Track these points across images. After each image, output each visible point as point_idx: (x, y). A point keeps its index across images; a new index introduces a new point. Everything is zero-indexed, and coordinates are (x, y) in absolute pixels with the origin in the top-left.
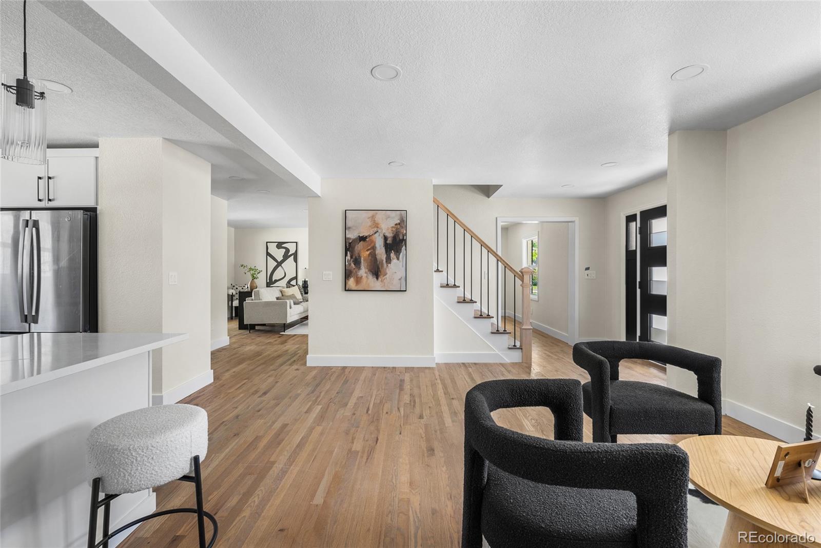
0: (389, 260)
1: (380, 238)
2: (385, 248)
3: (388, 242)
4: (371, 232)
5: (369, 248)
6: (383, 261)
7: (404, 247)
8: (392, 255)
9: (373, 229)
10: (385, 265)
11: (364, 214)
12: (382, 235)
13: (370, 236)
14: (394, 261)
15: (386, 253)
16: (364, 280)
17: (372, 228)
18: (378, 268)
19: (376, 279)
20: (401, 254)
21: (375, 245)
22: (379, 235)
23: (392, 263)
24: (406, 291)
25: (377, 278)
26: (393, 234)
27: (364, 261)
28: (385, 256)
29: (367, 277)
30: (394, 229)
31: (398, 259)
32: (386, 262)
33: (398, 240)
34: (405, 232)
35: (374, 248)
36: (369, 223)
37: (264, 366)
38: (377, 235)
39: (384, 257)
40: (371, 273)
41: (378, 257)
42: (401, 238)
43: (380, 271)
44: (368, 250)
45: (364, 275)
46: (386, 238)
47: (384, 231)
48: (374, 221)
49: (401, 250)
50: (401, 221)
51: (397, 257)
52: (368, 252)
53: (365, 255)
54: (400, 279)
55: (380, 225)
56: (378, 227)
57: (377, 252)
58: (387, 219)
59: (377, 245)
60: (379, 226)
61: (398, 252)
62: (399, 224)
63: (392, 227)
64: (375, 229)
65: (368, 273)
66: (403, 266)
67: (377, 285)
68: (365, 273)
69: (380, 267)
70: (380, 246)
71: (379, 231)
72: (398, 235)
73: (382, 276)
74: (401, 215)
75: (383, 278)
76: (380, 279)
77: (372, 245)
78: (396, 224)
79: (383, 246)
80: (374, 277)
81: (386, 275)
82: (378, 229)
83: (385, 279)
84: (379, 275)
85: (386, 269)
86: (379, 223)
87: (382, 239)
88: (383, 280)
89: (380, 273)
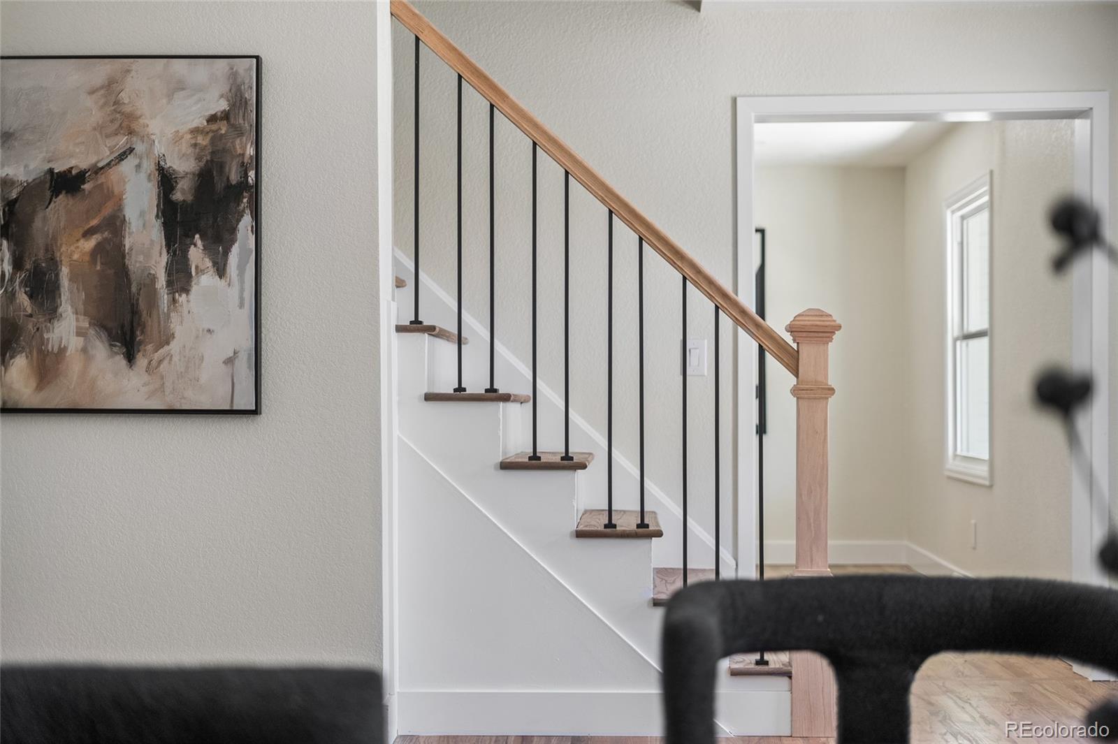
0: (180, 277)
1: (143, 176)
2: (165, 224)
3: (178, 196)
4: (104, 155)
5: (94, 222)
6: (153, 279)
7: (246, 221)
8: (197, 254)
9: (110, 142)
10: (164, 297)
11: (75, 77)
12: (149, 166)
13: (97, 170)
14: (206, 281)
15: (168, 246)
16: (74, 365)
17: (107, 136)
18: (135, 312)
19: (124, 362)
20: (235, 249)
21: (120, 208)
22: (138, 167)
23: (195, 289)
24: (256, 412)
25: (130, 358)
26: (199, 158)
27: (73, 278)
28: (165, 258)
29: (84, 350)
30: (203, 141)
31: (221, 271)
32: (170, 283)
33: (220, 186)
34: (250, 151)
35: (115, 224)
36: (93, 112)
38: (128, 165)
39: (159, 263)
40: (104, 335)
41: (135, 263)
42: (234, 177)
43: (143, 327)
44: (88, 234)
45: (74, 343)
46: (166, 180)
47: (159, 149)
48: (118, 102)
49: (233, 230)
50: (233, 106)
51: (215, 264)
52: (89, 244)
53: (76, 257)
54: (229, 361)
55: (141, 121)
56: (131, 132)
57: (128, 243)
58: (170, 96)
59: (131, 212)
60: (134, 126)
61: (219, 242)
62: (226, 116)
63: (196, 131)
64: (122, 141)
65: (92, 332)
66: (241, 305)
67: (130, 386)
68: (79, 334)
69: (142, 305)
70: (142, 214)
71: (140, 148)
72: (221, 166)
73: (150, 347)
74: (233, 75)
75: (157, 356)
76: (141, 362)
77: (107, 210)
78: (212, 119)
79: (157, 216)
80: (116, 353)
81: (168, 343)
82: (134, 139)
83: (166, 362)
84: (141, 343)
85: (168, 316)
86: (139, 113)
87: (150, 185)
88: (154, 363)
89: (142, 332)
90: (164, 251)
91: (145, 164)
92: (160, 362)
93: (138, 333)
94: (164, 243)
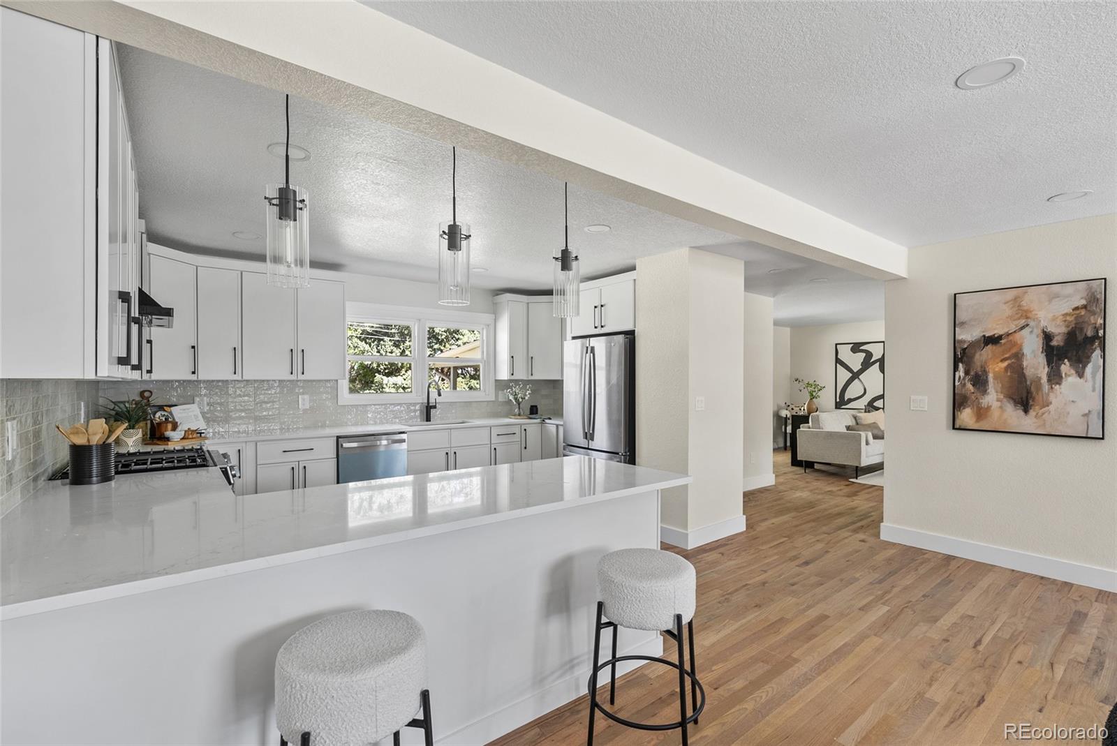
0: (1056, 378)
1: (1034, 336)
2: (1047, 356)
3: (1054, 343)
4: (1013, 328)
5: (1007, 356)
6: (1040, 379)
7: (1098, 352)
8: (1066, 368)
9: (1016, 322)
10: (1046, 387)
11: (996, 297)
12: (1038, 331)
13: (1008, 335)
14: (1071, 380)
15: (1048, 365)
16: (995, 413)
17: (1014, 320)
18: (1029, 392)
19: (1022, 413)
20: (1090, 366)
21: (1021, 350)
22: (1031, 332)
23: (1064, 383)
24: (1103, 438)
25: (1026, 411)
26: (1067, 327)
27: (995, 378)
28: (1047, 369)
29: (1001, 407)
30: (1070, 319)
31: (1081, 375)
32: (1049, 381)
33: (1082, 337)
34: (1101, 321)
35: (1018, 356)
36: (1007, 311)
37: (813, 524)
38: (1025, 332)
39: (1043, 372)
40: (1012, 402)
41: (1029, 372)
42: (1090, 334)
43: (1033, 398)
44: (1002, 361)
45: (995, 405)
46: (1047, 337)
47: (1043, 324)
48: (1019, 306)
49: (1089, 357)
50: (1090, 302)
51: (1077, 372)
52: (1006, 364)
53: (997, 370)
54: (1087, 414)
55: (1034, 313)
56: (1027, 318)
57: (1025, 364)
58: (1051, 300)
59: (1027, 350)
60: (1029, 315)
61: (1081, 362)
62: (1086, 306)
63: (1066, 315)
64: (1022, 322)
65: (1005, 400)
66: (1094, 390)
67: (1028, 422)
68: (998, 400)
69: (1033, 389)
70: (1033, 352)
71: (1032, 323)
72: (1083, 329)
73: (1037, 408)
74: (1091, 288)
75: (1041, 411)
76: (1032, 413)
77: (1014, 350)
78: (1076, 309)
79: (1042, 352)
80: (1018, 409)
81: (1048, 406)
82: (1029, 320)
83: (1046, 414)
84: (1032, 405)
85: (1048, 395)
86: (1032, 309)
87: (1037, 339)
88: (1039, 414)
89: (1033, 401)
90: (1046, 367)
91: (1035, 330)
92: (1043, 414)
93: (1031, 401)
94: (1046, 363)
